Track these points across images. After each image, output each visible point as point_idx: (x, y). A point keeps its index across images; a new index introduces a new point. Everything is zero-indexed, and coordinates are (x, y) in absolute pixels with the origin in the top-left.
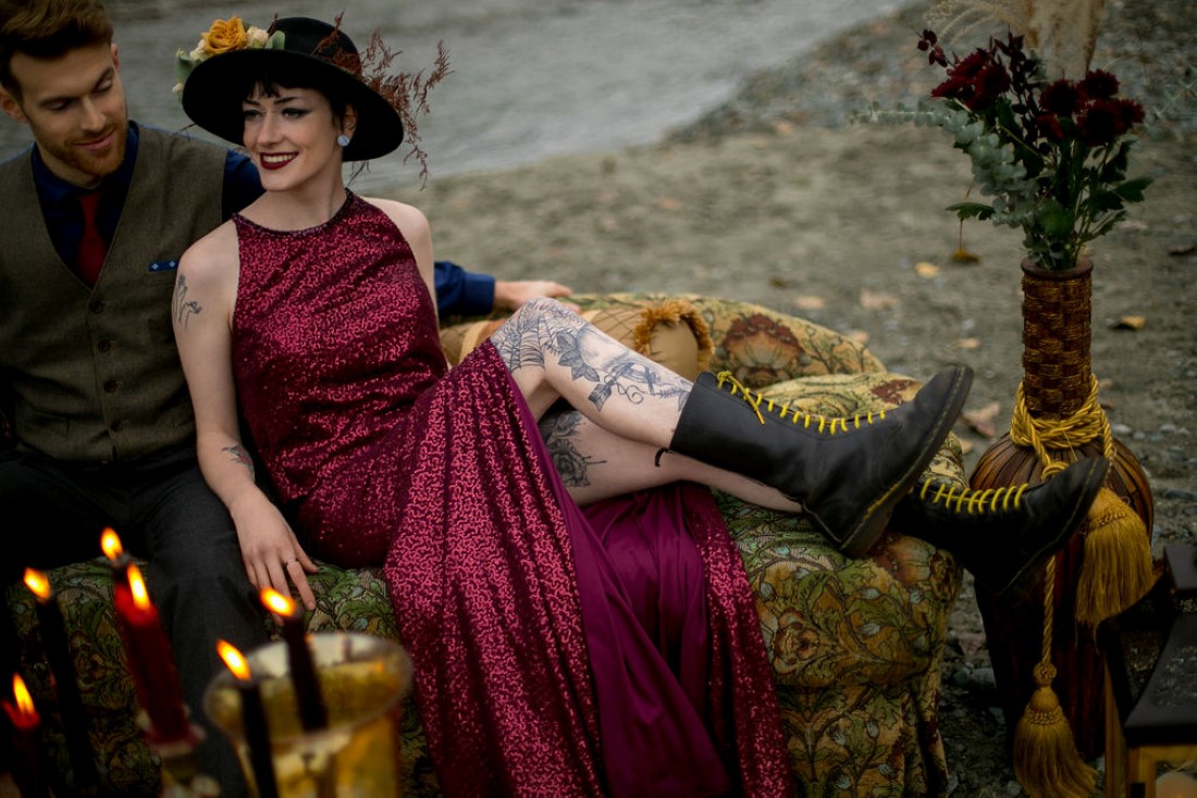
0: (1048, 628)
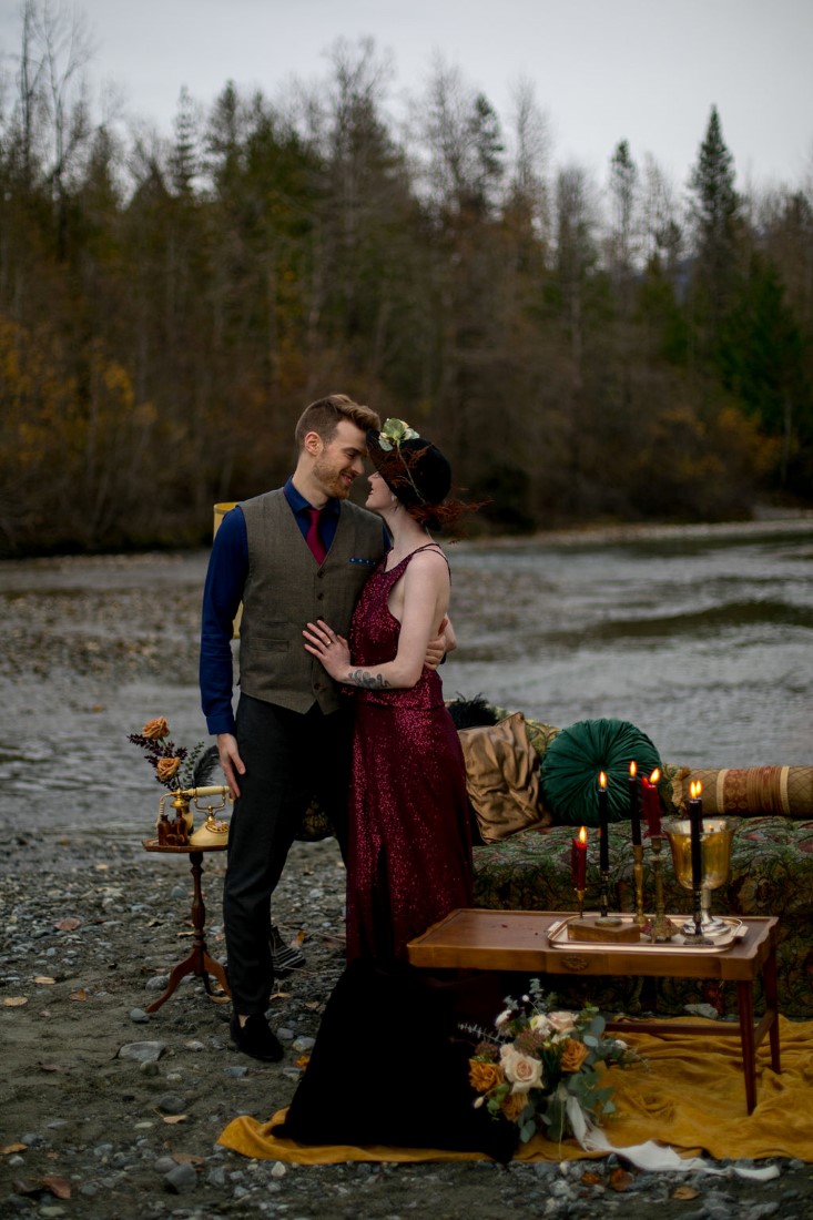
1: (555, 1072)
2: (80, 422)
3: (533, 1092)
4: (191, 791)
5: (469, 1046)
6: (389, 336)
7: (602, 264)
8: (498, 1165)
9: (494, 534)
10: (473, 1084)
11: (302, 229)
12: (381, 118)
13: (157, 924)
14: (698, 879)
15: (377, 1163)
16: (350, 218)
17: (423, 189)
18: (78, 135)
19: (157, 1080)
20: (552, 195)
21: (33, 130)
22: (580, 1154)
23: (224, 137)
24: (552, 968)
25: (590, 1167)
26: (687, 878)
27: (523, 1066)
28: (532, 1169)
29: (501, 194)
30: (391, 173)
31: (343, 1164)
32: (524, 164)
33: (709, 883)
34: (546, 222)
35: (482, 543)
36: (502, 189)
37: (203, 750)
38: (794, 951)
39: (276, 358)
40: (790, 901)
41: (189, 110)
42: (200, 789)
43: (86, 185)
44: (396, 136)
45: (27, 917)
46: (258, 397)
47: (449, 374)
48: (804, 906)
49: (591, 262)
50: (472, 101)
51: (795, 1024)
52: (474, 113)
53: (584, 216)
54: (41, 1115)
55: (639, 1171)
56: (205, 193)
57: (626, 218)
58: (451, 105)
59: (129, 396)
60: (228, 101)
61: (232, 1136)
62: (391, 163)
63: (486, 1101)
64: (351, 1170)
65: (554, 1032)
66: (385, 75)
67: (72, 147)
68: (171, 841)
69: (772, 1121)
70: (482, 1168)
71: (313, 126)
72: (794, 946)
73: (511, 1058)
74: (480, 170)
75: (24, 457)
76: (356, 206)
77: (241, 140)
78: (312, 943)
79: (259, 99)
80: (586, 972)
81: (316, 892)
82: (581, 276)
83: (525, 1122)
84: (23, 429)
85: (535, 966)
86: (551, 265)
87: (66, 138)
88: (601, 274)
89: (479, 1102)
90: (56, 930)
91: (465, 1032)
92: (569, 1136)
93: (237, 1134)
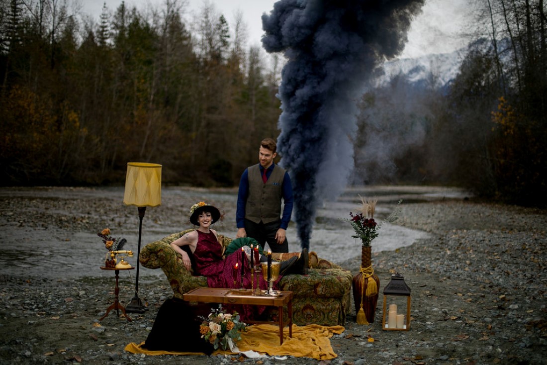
0: (362, 298)
1: (225, 330)
2: (57, 133)
3: (218, 335)
4: (116, 252)
5: (200, 322)
6: (180, 107)
7: (265, 84)
8: (207, 356)
9: (217, 187)
10: (201, 332)
11: (149, 62)
12: (182, 21)
13: (98, 301)
14: (269, 277)
15: (172, 355)
16: (168, 60)
17: (197, 50)
18: (61, 19)
19: (103, 336)
20: (247, 56)
21: (44, 16)
22: (231, 353)
23: (119, 24)
24: (226, 302)
25: (233, 356)
26: (266, 278)
27: (216, 327)
28: (217, 357)
29: (228, 55)
30: (185, 42)
31: (162, 355)
32: (237, 43)
33: (273, 279)
34: (244, 67)
35: (213, 189)
36: (228, 52)
37: (120, 240)
38: (299, 306)
39: (135, 113)
40: (299, 291)
41: (106, 12)
42: (120, 251)
43: (63, 39)
44: (188, 28)
45: (54, 298)
46: (128, 128)
47: (203, 123)
48: (303, 292)
49: (261, 83)
50: (218, 18)
51: (298, 327)
52: (219, 22)
53: (259, 65)
54: (69, 344)
55: (248, 358)
56: (110, 45)
57: (275, 67)
58: (210, 18)
59: (78, 124)
60: (122, 9)
61: (128, 348)
62: (185, 39)
63: (204, 337)
64: (164, 357)
65: (225, 319)
66: (185, 4)
67: (59, 24)
68: (110, 267)
69: (287, 347)
70: (202, 357)
71: (155, 22)
72: (299, 304)
73: (212, 325)
74: (220, 44)
75: (35, 146)
76: (170, 55)
77: (126, 25)
78: (151, 306)
79: (135, 9)
80: (235, 303)
81: (152, 293)
82: (257, 88)
83: (215, 344)
84: (35, 134)
85: (221, 301)
86: (245, 83)
87: (57, 20)
88: (265, 87)
89: (202, 336)
90: (65, 301)
91: (199, 318)
92: (228, 349)
93: (130, 347)
